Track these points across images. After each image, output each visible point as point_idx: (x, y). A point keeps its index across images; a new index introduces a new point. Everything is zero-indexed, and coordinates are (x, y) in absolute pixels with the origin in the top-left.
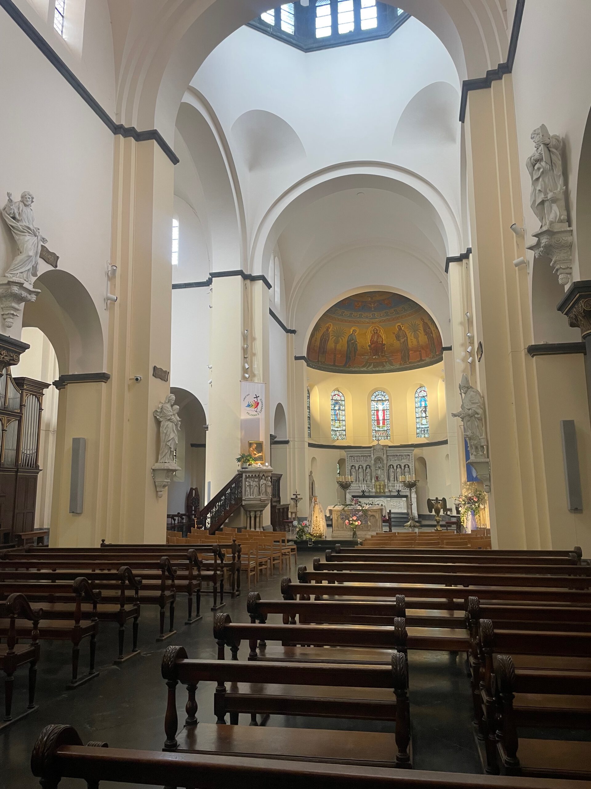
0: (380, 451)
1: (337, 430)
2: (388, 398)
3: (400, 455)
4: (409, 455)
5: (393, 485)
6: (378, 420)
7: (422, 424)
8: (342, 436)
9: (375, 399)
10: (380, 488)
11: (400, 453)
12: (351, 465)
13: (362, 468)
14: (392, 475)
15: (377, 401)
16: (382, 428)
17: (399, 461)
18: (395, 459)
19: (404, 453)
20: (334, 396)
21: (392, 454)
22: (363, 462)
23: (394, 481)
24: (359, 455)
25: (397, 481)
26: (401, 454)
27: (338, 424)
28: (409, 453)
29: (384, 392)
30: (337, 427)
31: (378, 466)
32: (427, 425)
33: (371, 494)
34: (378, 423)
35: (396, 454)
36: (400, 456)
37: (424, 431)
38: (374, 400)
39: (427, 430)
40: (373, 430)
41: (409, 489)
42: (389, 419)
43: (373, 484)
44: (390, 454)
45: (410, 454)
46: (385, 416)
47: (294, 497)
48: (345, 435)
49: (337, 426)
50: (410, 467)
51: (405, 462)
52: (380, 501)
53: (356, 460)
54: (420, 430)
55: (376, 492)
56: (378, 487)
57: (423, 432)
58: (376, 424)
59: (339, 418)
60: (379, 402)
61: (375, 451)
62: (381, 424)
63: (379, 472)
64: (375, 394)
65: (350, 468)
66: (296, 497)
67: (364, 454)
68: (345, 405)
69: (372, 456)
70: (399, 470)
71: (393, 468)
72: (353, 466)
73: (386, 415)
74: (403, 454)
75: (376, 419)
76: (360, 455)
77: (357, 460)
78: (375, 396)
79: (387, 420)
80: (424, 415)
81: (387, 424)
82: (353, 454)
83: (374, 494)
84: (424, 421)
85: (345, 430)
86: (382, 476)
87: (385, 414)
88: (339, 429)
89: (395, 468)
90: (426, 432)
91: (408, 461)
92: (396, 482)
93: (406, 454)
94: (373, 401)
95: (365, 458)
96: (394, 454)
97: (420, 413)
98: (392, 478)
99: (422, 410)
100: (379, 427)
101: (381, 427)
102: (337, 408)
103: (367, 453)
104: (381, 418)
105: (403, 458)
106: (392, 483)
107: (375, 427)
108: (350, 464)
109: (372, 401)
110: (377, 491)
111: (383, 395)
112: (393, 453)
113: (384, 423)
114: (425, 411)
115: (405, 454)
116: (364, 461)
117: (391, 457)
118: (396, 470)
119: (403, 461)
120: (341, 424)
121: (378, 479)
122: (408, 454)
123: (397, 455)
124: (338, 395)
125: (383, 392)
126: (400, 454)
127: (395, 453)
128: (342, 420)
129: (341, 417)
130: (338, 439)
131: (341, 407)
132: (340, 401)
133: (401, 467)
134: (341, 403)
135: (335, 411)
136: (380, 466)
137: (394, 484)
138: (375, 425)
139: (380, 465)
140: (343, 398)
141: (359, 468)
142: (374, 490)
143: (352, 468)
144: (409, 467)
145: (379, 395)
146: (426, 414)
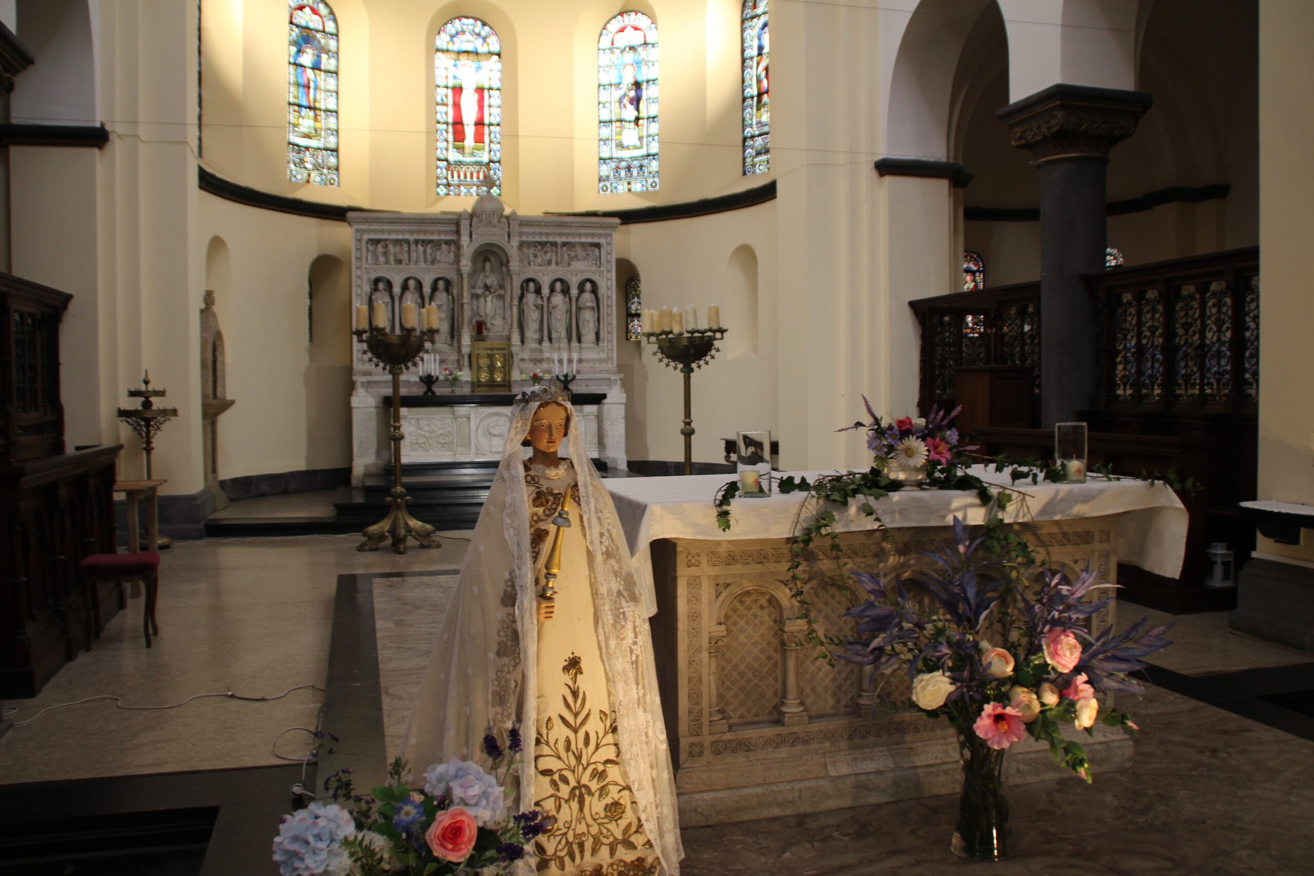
0: (495, 221)
1: (307, 148)
2: (496, 48)
3: (564, 244)
4: (598, 246)
5: (536, 356)
6: (458, 124)
7: (620, 146)
8: (325, 171)
9: (451, 47)
10: (492, 368)
11: (568, 235)
12: (374, 276)
13: (420, 285)
14: (533, 316)
15: (459, 53)
16: (472, 154)
17: (560, 268)
18: (548, 256)
19: (580, 235)
20: (299, 12)
21: (537, 239)
22: (422, 265)
23: (540, 341)
24: (407, 236)
25: (550, 340)
26: (570, 239)
27: (311, 123)
28: (599, 235)
29: (484, 24)
30: (307, 136)
31: (480, 283)
32: (642, 147)
33: (458, 391)
34: (459, 136)
35: (551, 239)
36: (565, 249)
37: (629, 168)
38: (448, 51)
39: (641, 167)
40: (439, 160)
41: (680, 366)
42: (498, 125)
43: (466, 350)
44: (531, 239)
45: (602, 241)
46: (486, 109)
47: (135, 404)
48: (337, 169)
49: (306, 130)
50: (602, 291)
51: (582, 272)
52: (496, 418)
53: (391, 258)
54: (613, 165)
55: (476, 384)
56: (484, 362)
57: (623, 173)
58: (451, 137)
59: (315, 101)
60: (463, 57)
61: (475, 220)
62: (469, 141)
63: (489, 306)
64: (449, 26)
65: (367, 288)
66: (147, 404)
67: (426, 232)
68: (337, 53)
69: (465, 240)
70: (558, 300)
71: (538, 291)
72: (377, 281)
73: (490, 106)
74: (577, 240)
75: (450, 120)
76: (412, 238)
77: (395, 255)
78: (452, 37)
79: (490, 125)
80: (630, 113)
81: (491, 142)
82: (382, 231)
83: (467, 391)
84: (630, 135)
85: (336, 150)
86: (498, 322)
87: (486, 102)
88: (313, 143)
89: (546, 291)
90: (635, 172)
91: (594, 268)
92: (546, 343)
93: (590, 240)
94: (442, 51)
95: (429, 250)
96: (544, 239)
97: (615, 107)
98: (532, 332)
99: (625, 95)
100: (461, 150)
101: (467, 151)
102: (307, 59)
103: (440, 232)
104: (469, 117)
105: (576, 256)
106: (532, 350)
107: (447, 149)
108: (369, 273)
109: (438, 50)
110: (479, 381)
111: (478, 35)
112: (540, 234)
113: (479, 138)
114: (636, 101)
115: (583, 240)
116: (425, 262)
117: (532, 251)
118: (549, 299)
119: (577, 265)
120: (322, 124)
121: (485, 332)
122: (596, 240)
123: (554, 244)
124: (315, 11)
125: (479, 23)
126: (564, 239)
127: (547, 235)
128: (326, 111)
129: (321, 96)
130: (308, 182)
131: (324, 57)
132: (319, 35)
133: (566, 291)
134: (323, 41)
135: (300, 70)
136: (489, 282)
137: (541, 351)
138: (447, 141)
139: (492, 280)
140: (330, 27)
141: (405, 287)
142: (465, 375)
143: (376, 289)
144: (595, 291)
145: (463, 32)
146: (638, 109)
